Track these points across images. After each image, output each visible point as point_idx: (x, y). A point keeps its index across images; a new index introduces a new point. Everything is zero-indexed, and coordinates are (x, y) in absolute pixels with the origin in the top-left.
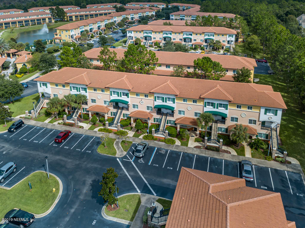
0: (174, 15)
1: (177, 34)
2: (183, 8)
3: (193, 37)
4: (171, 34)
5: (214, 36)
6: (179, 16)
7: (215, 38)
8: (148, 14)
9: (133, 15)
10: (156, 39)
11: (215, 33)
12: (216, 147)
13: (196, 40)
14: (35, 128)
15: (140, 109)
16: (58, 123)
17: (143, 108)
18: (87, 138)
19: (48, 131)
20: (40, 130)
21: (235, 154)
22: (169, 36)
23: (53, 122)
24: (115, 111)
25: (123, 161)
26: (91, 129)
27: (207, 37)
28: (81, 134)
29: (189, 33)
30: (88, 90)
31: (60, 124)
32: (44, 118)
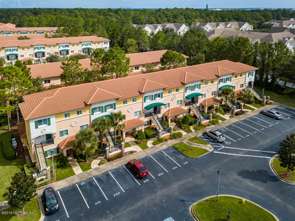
1: (51, 48)
3: (70, 48)
4: (44, 48)
5: (91, 45)
7: (93, 47)
10: (25, 57)
11: (92, 42)
12: (240, 111)
13: (73, 51)
14: (80, 186)
15: (171, 107)
16: (99, 164)
17: (174, 105)
18: (159, 156)
19: (105, 177)
20: (90, 183)
21: (250, 111)
22: (42, 50)
23: (89, 167)
24: (147, 119)
25: (220, 151)
26: (144, 147)
27: (84, 47)
28: (145, 157)
29: (65, 45)
30: (117, 106)
31: (103, 164)
32: (64, 171)
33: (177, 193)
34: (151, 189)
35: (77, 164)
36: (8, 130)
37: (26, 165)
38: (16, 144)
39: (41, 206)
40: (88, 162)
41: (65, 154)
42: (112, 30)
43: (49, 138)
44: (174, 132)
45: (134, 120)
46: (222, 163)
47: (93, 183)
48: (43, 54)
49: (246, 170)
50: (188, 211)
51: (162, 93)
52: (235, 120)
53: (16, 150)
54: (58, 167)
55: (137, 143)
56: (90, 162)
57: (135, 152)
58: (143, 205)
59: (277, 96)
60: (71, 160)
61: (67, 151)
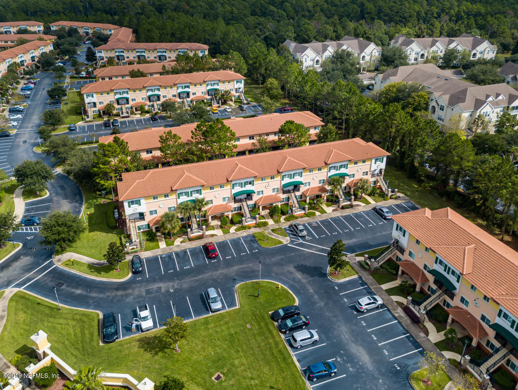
0: (104, 50)
1: (168, 89)
2: (85, 31)
3: (191, 90)
4: (159, 90)
5: (219, 84)
6: (113, 52)
7: (222, 87)
8: (44, 51)
9: (21, 57)
10: (137, 101)
11: (219, 80)
12: (348, 205)
13: (195, 93)
14: (161, 258)
15: (265, 194)
16: (181, 242)
17: (268, 192)
18: (236, 242)
19: (183, 253)
20: (170, 256)
21: (364, 204)
22: (157, 92)
23: (172, 244)
24: (237, 205)
25: (295, 245)
26: (226, 232)
27: (209, 87)
28: (223, 241)
29: (185, 85)
30: (203, 192)
31: (184, 242)
32: (151, 244)
33: (233, 274)
34: (216, 267)
35: (164, 239)
36: (113, 200)
37: (123, 235)
38: (118, 215)
39: (131, 267)
40: (172, 239)
41: (154, 231)
42: (254, 58)
43: (142, 216)
44: (260, 221)
45: (222, 205)
46: (288, 256)
47: (172, 256)
48: (158, 97)
49: (304, 264)
50: (234, 287)
51: (253, 181)
52: (338, 214)
53: (116, 221)
54: (147, 240)
55: (221, 227)
56: (175, 239)
57: (216, 235)
58: (203, 278)
59: (417, 188)
60: (159, 236)
61: (156, 228)
